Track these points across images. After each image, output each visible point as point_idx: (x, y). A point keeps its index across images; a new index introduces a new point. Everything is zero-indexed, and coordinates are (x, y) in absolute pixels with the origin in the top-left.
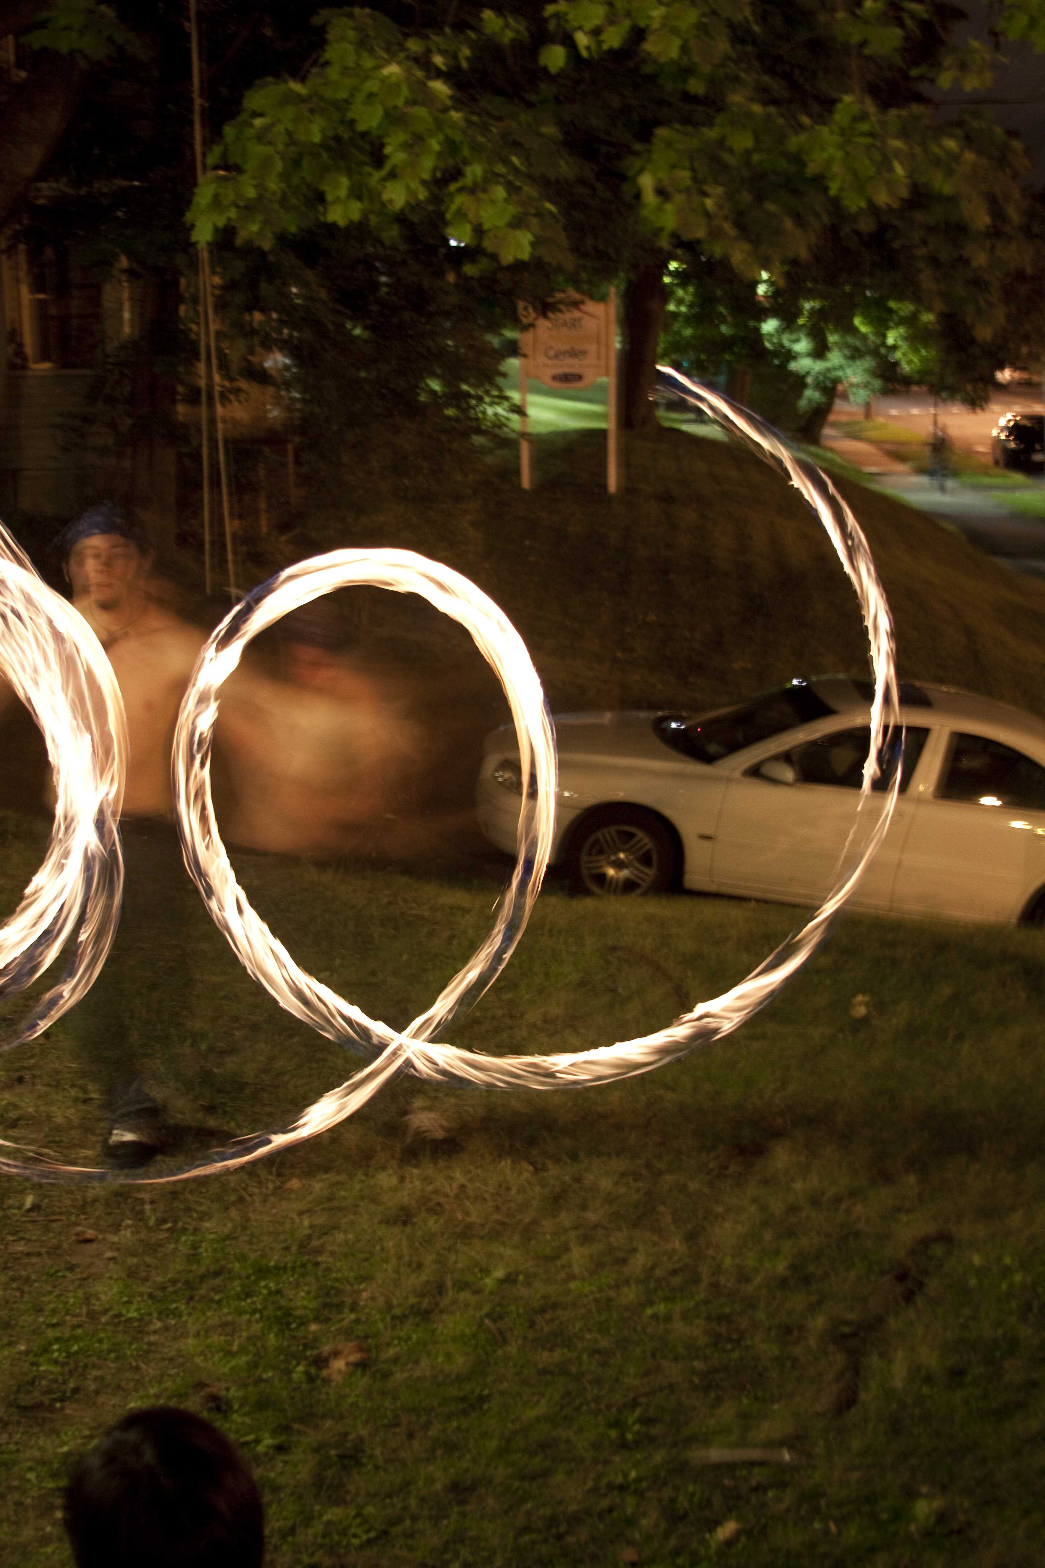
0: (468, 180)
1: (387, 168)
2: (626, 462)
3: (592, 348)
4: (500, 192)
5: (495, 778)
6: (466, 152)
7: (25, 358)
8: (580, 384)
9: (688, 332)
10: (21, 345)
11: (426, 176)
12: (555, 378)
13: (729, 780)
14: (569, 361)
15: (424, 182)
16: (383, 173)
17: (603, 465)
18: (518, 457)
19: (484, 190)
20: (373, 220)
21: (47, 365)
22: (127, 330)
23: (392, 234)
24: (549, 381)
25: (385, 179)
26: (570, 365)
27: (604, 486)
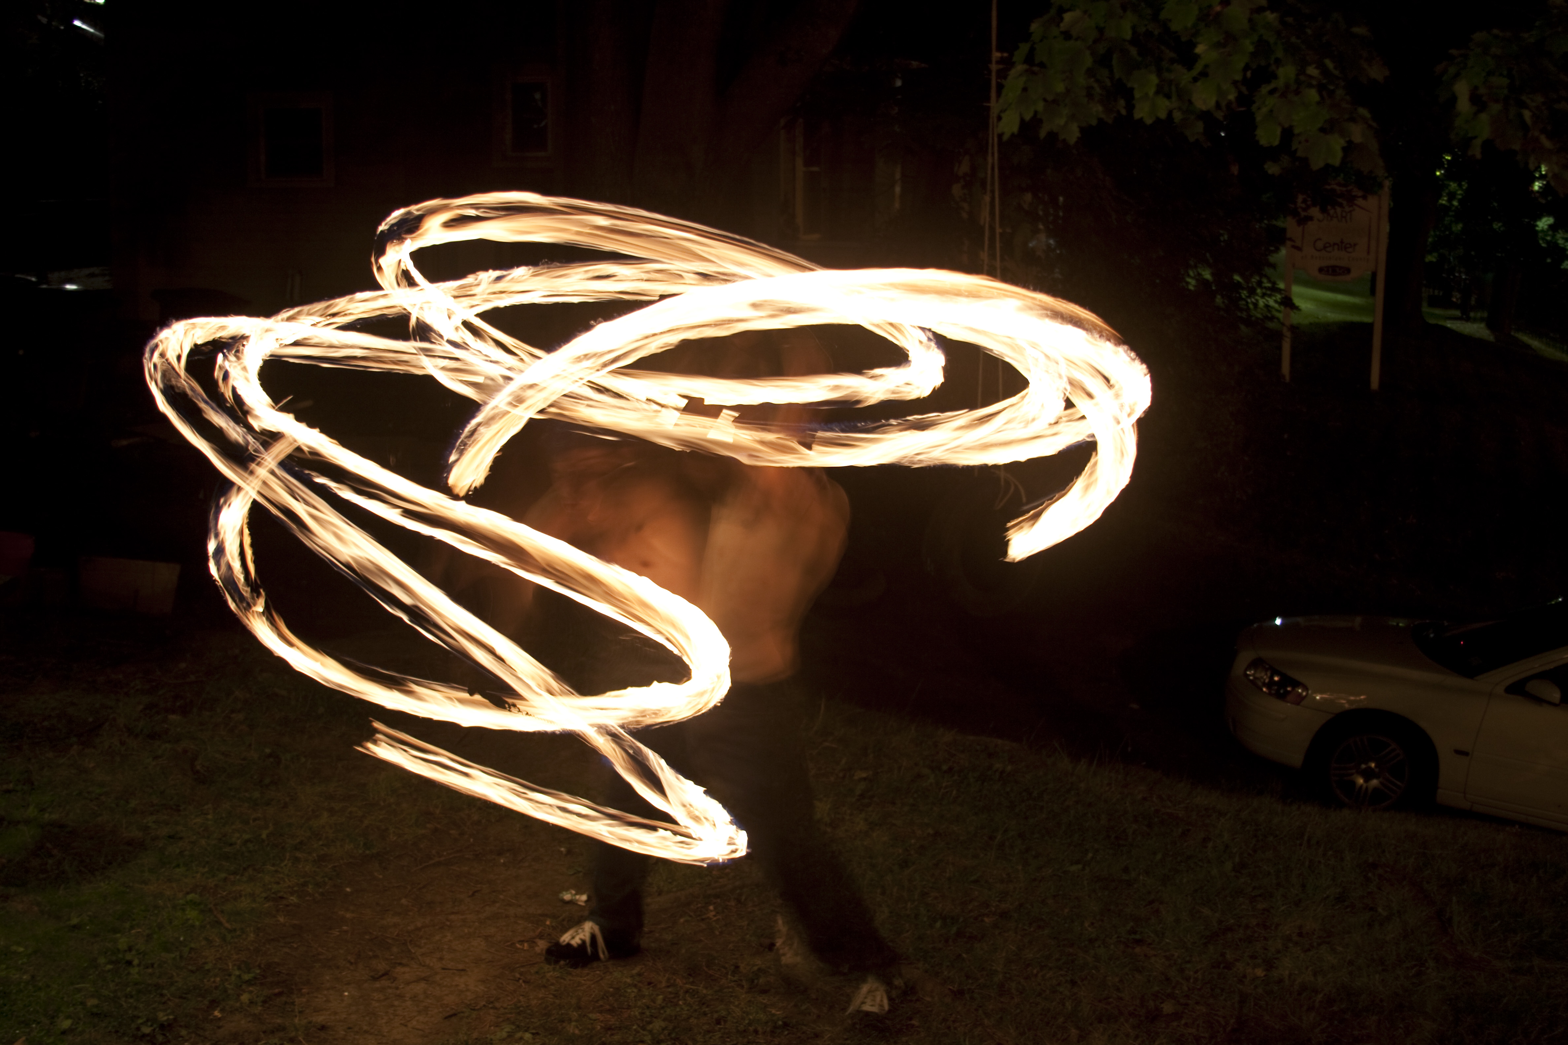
0: (1280, 83)
1: (1199, 67)
2: (1386, 358)
3: (1363, 242)
4: (1313, 95)
5: (1247, 676)
6: (1280, 54)
7: (795, 229)
8: (1347, 278)
9: (1458, 227)
10: (793, 216)
11: (1238, 77)
13: (1490, 695)
14: (1337, 253)
15: (1235, 83)
16: (1195, 72)
17: (1368, 363)
18: (1280, 348)
19: (1297, 92)
20: (1177, 116)
21: (816, 236)
22: (897, 205)
23: (1196, 131)
24: (1315, 273)
25: (1195, 80)
26: (1338, 258)
27: (1367, 383)
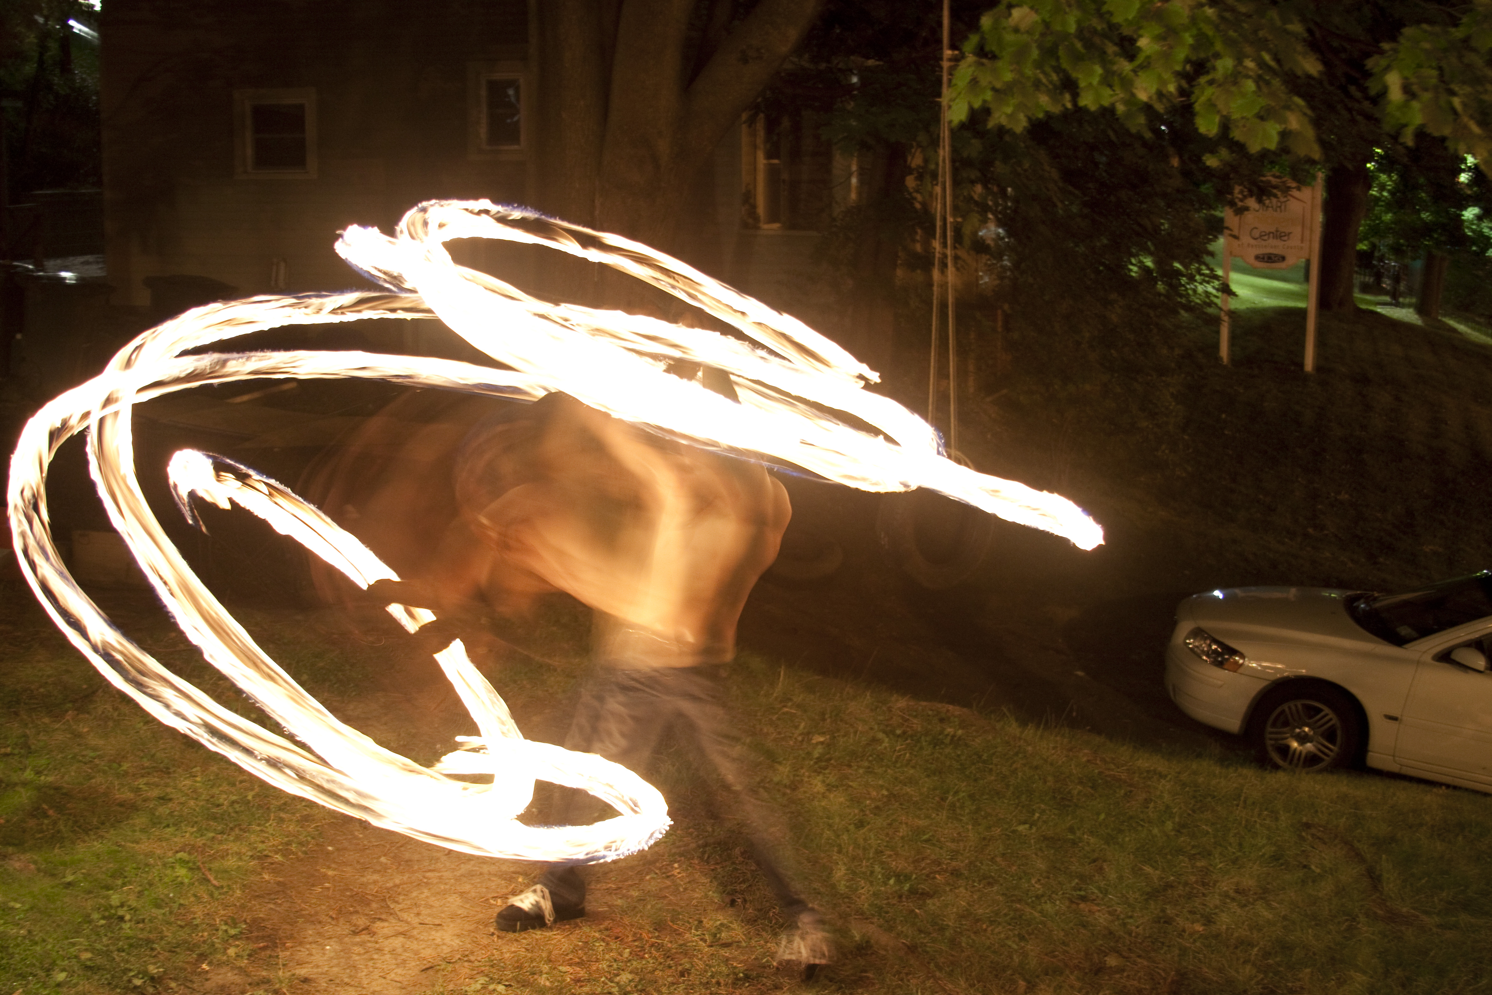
0: (1218, 74)
1: (1140, 59)
2: (1321, 343)
3: (1297, 231)
4: (1250, 85)
5: (1187, 644)
6: (1218, 47)
7: (756, 219)
8: (1283, 265)
9: (1388, 217)
10: (754, 207)
11: (1179, 69)
12: (1257, 258)
13: (1418, 663)
14: (1272, 242)
15: (1175, 75)
16: (1136, 64)
17: (1302, 346)
18: (1218, 332)
19: (1235, 83)
20: (1120, 106)
21: (776, 226)
22: (853, 196)
24: (1252, 260)
25: (1137, 71)
26: (1273, 246)
27: (1301, 365)
